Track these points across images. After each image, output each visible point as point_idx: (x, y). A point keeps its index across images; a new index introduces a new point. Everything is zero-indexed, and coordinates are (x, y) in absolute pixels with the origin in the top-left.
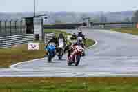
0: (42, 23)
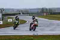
0: (2, 13)
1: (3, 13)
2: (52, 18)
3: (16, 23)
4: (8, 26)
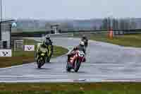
1: (12, 31)
2: (128, 43)
3: (42, 54)
4: (24, 60)
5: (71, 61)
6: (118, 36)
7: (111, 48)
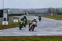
1: (8, 13)
4: (13, 26)
5: (31, 26)
6: (54, 16)
7: (51, 21)
